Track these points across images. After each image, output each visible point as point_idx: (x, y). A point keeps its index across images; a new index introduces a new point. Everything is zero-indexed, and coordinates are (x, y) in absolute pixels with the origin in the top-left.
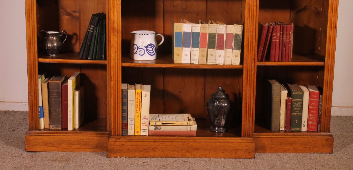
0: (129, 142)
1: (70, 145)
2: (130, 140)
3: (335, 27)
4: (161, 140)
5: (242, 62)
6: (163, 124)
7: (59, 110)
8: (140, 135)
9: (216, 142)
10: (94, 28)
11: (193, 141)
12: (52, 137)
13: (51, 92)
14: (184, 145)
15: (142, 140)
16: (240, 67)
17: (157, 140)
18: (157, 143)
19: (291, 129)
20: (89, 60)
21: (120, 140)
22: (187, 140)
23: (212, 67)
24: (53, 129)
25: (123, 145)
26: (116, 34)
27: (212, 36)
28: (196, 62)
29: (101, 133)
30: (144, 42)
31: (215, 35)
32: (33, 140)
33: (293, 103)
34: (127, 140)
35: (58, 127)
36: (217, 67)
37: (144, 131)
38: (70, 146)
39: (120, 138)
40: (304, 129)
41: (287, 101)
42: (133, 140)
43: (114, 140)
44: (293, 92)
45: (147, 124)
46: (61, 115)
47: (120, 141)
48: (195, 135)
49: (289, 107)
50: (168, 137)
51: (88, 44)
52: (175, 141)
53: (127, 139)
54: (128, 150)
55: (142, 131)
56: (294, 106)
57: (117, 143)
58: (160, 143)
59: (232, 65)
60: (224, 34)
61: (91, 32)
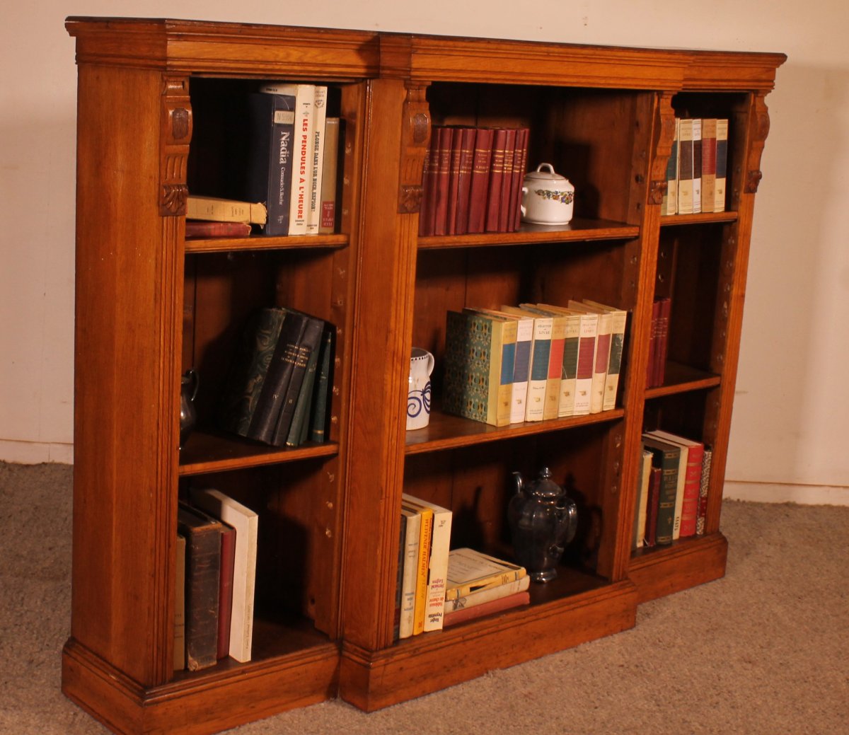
0: (413, 659)
1: (253, 705)
2: (414, 651)
3: (743, 296)
4: (475, 634)
6: (472, 589)
7: (213, 610)
8: (424, 633)
9: (575, 608)
10: (308, 354)
11: (534, 618)
12: (210, 692)
13: (197, 560)
14: (518, 633)
15: (439, 645)
17: (469, 636)
18: (469, 644)
19: (656, 539)
20: (292, 448)
21: (396, 657)
22: (524, 618)
23: (573, 424)
24: (199, 668)
25: (401, 669)
26: (399, 368)
27: (569, 345)
28: (539, 417)
29: (321, 650)
30: (418, 380)
31: (577, 343)
32: (165, 714)
33: (665, 479)
34: (408, 654)
35: (211, 658)
36: (581, 422)
37: (433, 618)
38: (253, 707)
39: (393, 654)
40: (676, 535)
41: (652, 477)
42: (422, 650)
43: (383, 661)
44: (667, 455)
45: (442, 599)
46: (217, 623)
47: (396, 661)
48: (528, 602)
49: (655, 491)
50: (486, 622)
51: (291, 401)
52: (501, 627)
53: (409, 651)
54: (411, 679)
55: (428, 620)
56: (666, 486)
57: (389, 667)
58: (475, 640)
59: (603, 411)
60: (594, 338)
61: (300, 367)
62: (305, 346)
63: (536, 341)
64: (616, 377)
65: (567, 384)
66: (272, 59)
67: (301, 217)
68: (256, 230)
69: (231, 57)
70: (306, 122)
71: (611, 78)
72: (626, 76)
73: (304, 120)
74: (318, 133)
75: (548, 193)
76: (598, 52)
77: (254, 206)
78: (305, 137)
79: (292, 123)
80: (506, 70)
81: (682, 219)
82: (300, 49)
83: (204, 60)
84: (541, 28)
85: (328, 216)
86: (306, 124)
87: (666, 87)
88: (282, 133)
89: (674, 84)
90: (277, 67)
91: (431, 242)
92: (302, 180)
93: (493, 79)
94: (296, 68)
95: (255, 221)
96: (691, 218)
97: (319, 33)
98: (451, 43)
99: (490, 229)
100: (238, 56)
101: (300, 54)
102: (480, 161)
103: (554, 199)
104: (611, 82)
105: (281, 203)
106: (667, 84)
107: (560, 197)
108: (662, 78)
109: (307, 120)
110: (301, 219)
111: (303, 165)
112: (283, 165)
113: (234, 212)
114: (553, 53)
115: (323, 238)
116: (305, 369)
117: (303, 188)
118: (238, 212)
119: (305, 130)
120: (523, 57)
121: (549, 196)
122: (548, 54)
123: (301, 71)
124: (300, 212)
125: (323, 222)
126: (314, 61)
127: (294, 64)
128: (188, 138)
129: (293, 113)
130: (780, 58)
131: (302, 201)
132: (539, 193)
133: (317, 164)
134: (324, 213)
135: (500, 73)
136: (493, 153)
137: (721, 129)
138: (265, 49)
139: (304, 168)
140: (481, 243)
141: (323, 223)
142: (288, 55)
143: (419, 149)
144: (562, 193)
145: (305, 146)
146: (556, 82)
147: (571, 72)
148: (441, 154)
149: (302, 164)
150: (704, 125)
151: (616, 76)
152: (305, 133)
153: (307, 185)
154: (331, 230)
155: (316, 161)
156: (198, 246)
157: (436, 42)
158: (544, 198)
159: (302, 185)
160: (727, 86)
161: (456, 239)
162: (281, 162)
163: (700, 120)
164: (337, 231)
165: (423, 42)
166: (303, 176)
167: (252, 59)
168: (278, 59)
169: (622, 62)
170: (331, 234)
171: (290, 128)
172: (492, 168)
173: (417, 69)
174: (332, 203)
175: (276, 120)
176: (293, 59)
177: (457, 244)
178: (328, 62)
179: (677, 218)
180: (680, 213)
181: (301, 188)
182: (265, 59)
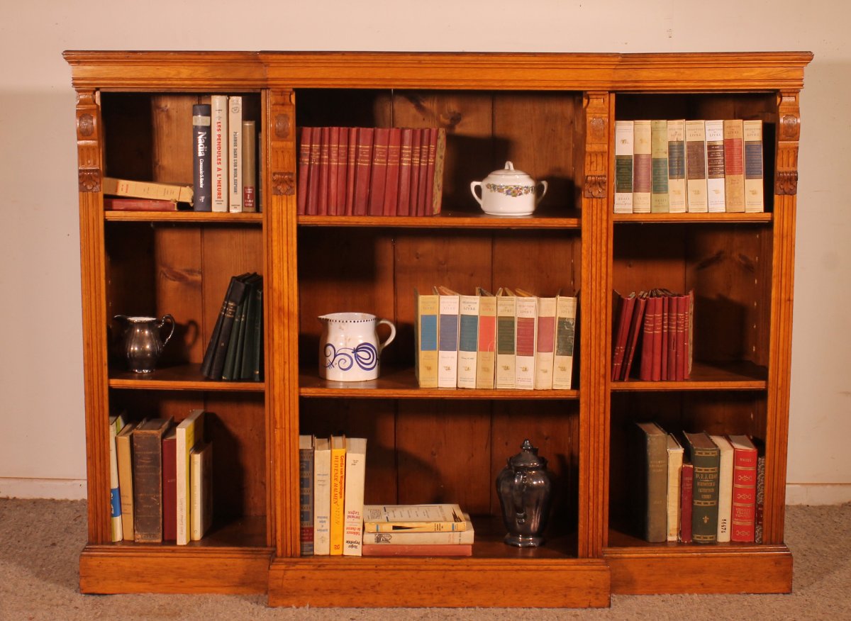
0: (317, 572)
1: (182, 580)
2: (320, 566)
3: (790, 300)
4: (391, 567)
5: (576, 383)
6: (395, 528)
7: (156, 498)
8: (343, 555)
9: (519, 570)
10: (235, 308)
11: (465, 567)
12: (140, 559)
13: (139, 456)
14: (444, 577)
15: (347, 567)
16: (573, 394)
17: (383, 567)
18: (381, 573)
19: (692, 537)
20: (225, 381)
21: (298, 567)
22: (453, 566)
23: (508, 395)
24: (142, 541)
25: (303, 578)
26: (286, 321)
27: (506, 324)
28: (471, 384)
29: (252, 551)
30: (349, 340)
31: (513, 322)
32: (98, 566)
33: (697, 476)
34: (312, 567)
35: (155, 536)
36: (520, 395)
37: (352, 544)
38: (182, 582)
39: (296, 563)
40: (724, 536)
41: (683, 473)
42: (327, 567)
43: (283, 567)
45: (359, 529)
46: (161, 510)
47: (297, 570)
48: (471, 554)
49: (688, 486)
50: (408, 560)
51: (223, 344)
52: (424, 567)
53: (314, 565)
54: (316, 590)
55: (346, 545)
56: (698, 484)
57: (289, 573)
58: (390, 572)
59: (553, 390)
60: (533, 319)
61: (230, 318)
62: (232, 301)
63: (462, 315)
65: (504, 359)
66: (164, 76)
67: (220, 197)
68: (183, 206)
69: (128, 76)
72: (530, 78)
73: (219, 123)
74: (236, 133)
76: (480, 58)
77: (182, 188)
78: (219, 136)
79: (208, 125)
80: (376, 77)
82: (190, 68)
83: (103, 79)
85: (248, 198)
86: (220, 126)
87: (588, 87)
88: (199, 133)
89: (600, 85)
90: (169, 82)
92: (219, 169)
93: (361, 85)
95: (182, 200)
97: (200, 55)
99: (401, 213)
100: (133, 75)
101: (190, 72)
102: (377, 155)
103: (499, 192)
105: (201, 186)
106: (589, 85)
107: (505, 190)
110: (220, 200)
111: (220, 157)
112: (202, 157)
113: (165, 192)
114: (425, 60)
115: (244, 215)
116: (234, 320)
117: (220, 175)
118: (169, 193)
119: (218, 130)
120: (391, 65)
121: (495, 189)
122: (420, 62)
123: (193, 85)
124: (219, 194)
125: (245, 203)
128: (96, 136)
129: (209, 118)
130: (806, 57)
131: (221, 186)
134: (245, 196)
135: (369, 79)
136: (401, 149)
137: (752, 131)
139: (220, 159)
140: (375, 224)
141: (245, 205)
142: (179, 73)
143: (284, 142)
144: (507, 187)
145: (220, 142)
146: (436, 86)
147: (456, 76)
148: (329, 148)
149: (218, 156)
150: (727, 125)
151: (515, 78)
152: (219, 133)
153: (224, 173)
154: (251, 210)
155: (235, 155)
157: (285, 57)
158: (491, 191)
159: (220, 173)
160: (724, 86)
162: (199, 155)
163: (722, 121)
164: (258, 210)
165: (271, 57)
166: (219, 166)
168: (170, 76)
170: (252, 212)
171: (208, 130)
172: (401, 161)
173: (273, 79)
174: (251, 188)
175: (194, 123)
176: (184, 76)
178: (218, 77)
179: (686, 216)
180: (690, 211)
181: (218, 175)
182: (158, 76)
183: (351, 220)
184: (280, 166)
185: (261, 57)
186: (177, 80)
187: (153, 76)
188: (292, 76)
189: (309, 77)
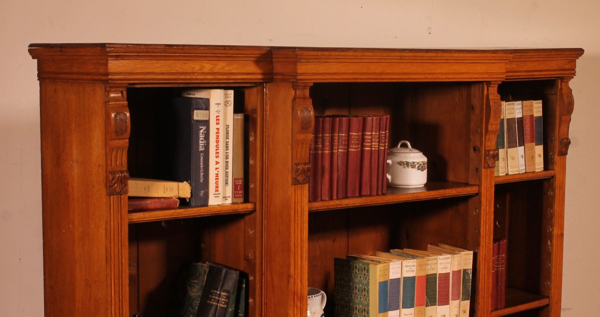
3: (562, 235)
10: (228, 297)
26: (299, 304)
27: (430, 279)
30: (314, 313)
31: (436, 278)
60: (449, 273)
61: (221, 308)
62: (224, 291)
63: (404, 278)
64: (468, 303)
65: (430, 310)
66: (190, 71)
67: (217, 191)
68: (184, 203)
69: (158, 71)
70: (218, 118)
71: (450, 73)
72: (462, 71)
73: (217, 116)
74: (228, 126)
75: (408, 164)
76: (439, 55)
77: (180, 184)
78: (218, 129)
79: (208, 119)
80: (370, 72)
81: (511, 178)
82: (211, 62)
83: (137, 74)
84: (396, 37)
85: (239, 189)
86: (218, 120)
87: (492, 78)
88: (200, 127)
89: (499, 76)
90: (194, 77)
91: (318, 205)
92: (217, 163)
93: (360, 79)
94: (209, 77)
95: (182, 195)
96: (518, 177)
97: (225, 49)
98: (326, 53)
99: (364, 193)
100: (164, 70)
101: (212, 66)
102: (353, 142)
103: (412, 168)
104: (451, 76)
105: (201, 181)
106: (493, 76)
107: (417, 166)
108: (489, 71)
109: (219, 116)
110: (217, 193)
111: (218, 151)
112: (202, 151)
113: (165, 190)
114: (405, 56)
115: (236, 207)
116: (226, 309)
117: (218, 168)
118: (168, 190)
119: (217, 124)
120: (381, 61)
121: (408, 166)
122: (401, 58)
123: (213, 79)
124: (217, 187)
125: (235, 194)
126: (222, 71)
127: (207, 74)
128: (128, 134)
129: (207, 111)
130: (579, 52)
131: (218, 178)
132: (400, 163)
133: (228, 150)
134: (235, 187)
135: (365, 74)
136: (363, 135)
137: (537, 108)
138: (184, 63)
139: (218, 153)
140: (357, 205)
141: (235, 196)
142: (202, 67)
143: (305, 134)
144: (418, 163)
145: (218, 136)
146: (408, 79)
147: (420, 70)
148: (323, 138)
149: (216, 150)
150: (524, 105)
151: (453, 71)
152: (218, 126)
153: (221, 166)
154: (241, 200)
155: (227, 148)
156: (138, 217)
157: (315, 53)
158: (405, 168)
159: (217, 166)
160: (539, 75)
161: (338, 202)
162: (201, 149)
163: (520, 102)
164: (246, 200)
165: (305, 53)
166: (218, 160)
167: (174, 71)
168: (194, 71)
169: (458, 61)
170: (242, 203)
171: (207, 123)
172: (363, 146)
173: (301, 74)
174: (241, 179)
175: (195, 118)
176: (206, 70)
177: (339, 206)
178: (233, 71)
179: (507, 178)
180: (510, 173)
181: (216, 169)
182: (185, 71)
183: (343, 203)
184: (298, 157)
185: (299, 52)
186: (199, 74)
187: (181, 71)
188: (314, 71)
189: (326, 72)
